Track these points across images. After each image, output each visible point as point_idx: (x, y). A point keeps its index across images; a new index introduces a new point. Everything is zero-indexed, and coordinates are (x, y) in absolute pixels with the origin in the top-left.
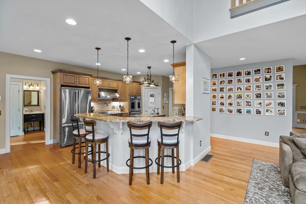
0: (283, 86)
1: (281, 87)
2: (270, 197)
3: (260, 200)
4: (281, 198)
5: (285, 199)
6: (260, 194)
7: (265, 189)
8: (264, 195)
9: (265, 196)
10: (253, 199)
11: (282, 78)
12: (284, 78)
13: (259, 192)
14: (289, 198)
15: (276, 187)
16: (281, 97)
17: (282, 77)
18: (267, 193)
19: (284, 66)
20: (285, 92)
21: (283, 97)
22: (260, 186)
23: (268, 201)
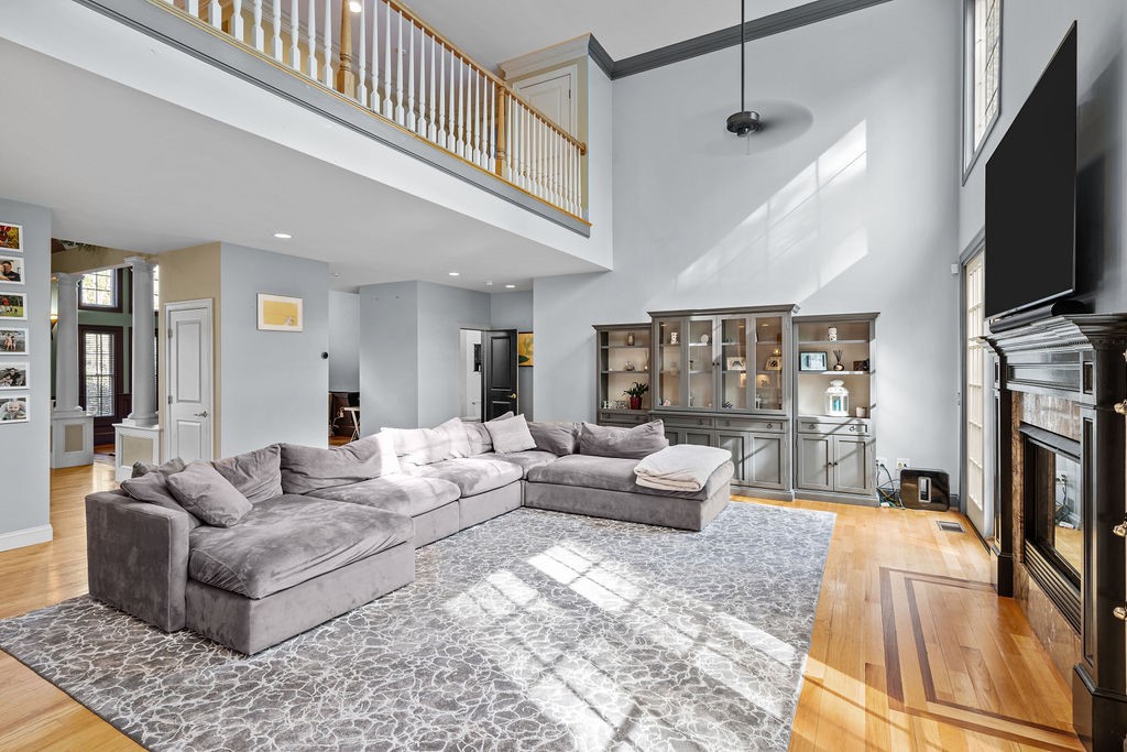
0: (17, 305)
1: (8, 308)
2: (179, 680)
3: (173, 704)
4: (200, 663)
5: (208, 659)
6: (150, 693)
7: (143, 674)
8: (163, 688)
9: (167, 687)
10: (155, 718)
11: (12, 273)
12: (22, 277)
13: (141, 692)
14: (210, 651)
15: (157, 650)
16: (11, 349)
17: (14, 270)
18: (160, 677)
19: (20, 227)
20: (26, 331)
21: (20, 347)
22: (121, 678)
23: (190, 690)
